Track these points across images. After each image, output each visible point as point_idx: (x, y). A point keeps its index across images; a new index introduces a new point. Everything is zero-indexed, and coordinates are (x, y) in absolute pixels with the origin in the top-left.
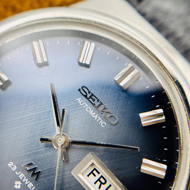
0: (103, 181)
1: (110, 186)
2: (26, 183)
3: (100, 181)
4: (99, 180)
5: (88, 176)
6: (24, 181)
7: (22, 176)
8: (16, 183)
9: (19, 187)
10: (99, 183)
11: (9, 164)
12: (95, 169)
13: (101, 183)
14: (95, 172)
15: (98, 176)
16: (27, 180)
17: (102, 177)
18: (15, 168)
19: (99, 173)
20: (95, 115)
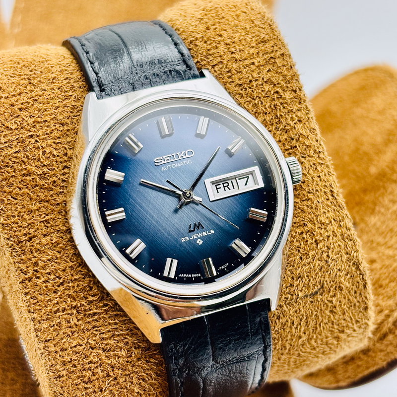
0: (227, 184)
1: (232, 181)
2: (202, 236)
3: (226, 186)
4: (224, 187)
5: (218, 192)
6: (199, 236)
7: (195, 236)
8: (198, 242)
9: (202, 242)
10: (226, 188)
11: (183, 241)
12: (216, 186)
13: (227, 186)
14: (218, 187)
15: (221, 186)
16: (200, 234)
17: (223, 184)
18: (187, 238)
19: (220, 184)
20: (180, 163)
